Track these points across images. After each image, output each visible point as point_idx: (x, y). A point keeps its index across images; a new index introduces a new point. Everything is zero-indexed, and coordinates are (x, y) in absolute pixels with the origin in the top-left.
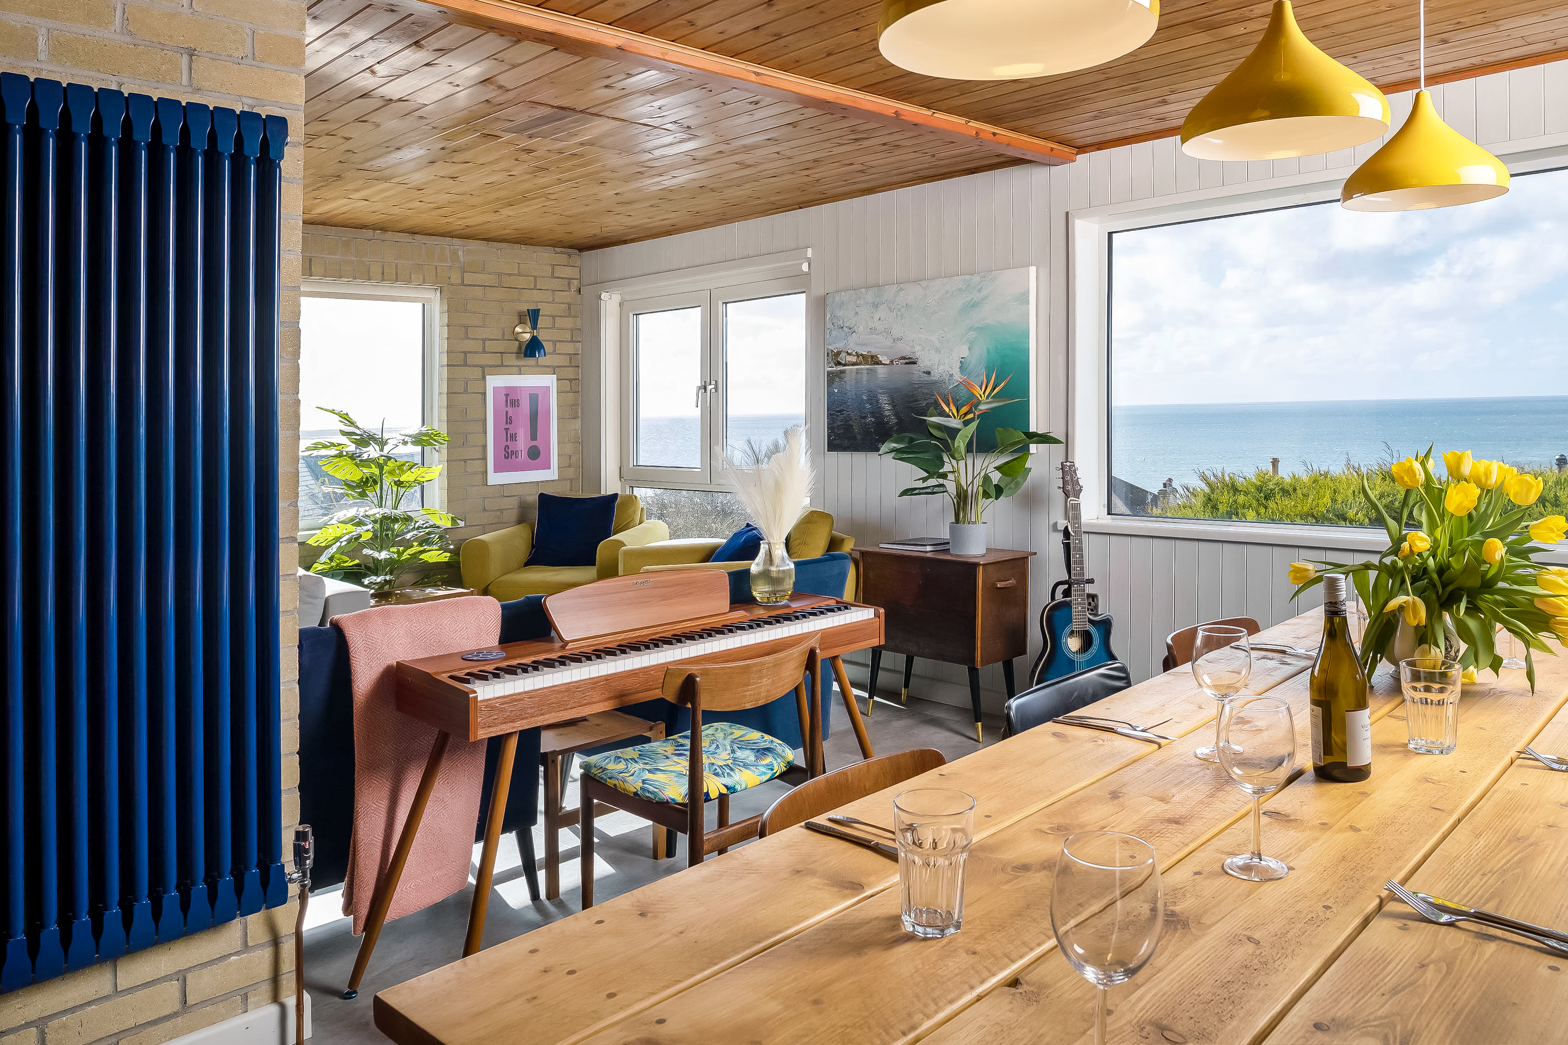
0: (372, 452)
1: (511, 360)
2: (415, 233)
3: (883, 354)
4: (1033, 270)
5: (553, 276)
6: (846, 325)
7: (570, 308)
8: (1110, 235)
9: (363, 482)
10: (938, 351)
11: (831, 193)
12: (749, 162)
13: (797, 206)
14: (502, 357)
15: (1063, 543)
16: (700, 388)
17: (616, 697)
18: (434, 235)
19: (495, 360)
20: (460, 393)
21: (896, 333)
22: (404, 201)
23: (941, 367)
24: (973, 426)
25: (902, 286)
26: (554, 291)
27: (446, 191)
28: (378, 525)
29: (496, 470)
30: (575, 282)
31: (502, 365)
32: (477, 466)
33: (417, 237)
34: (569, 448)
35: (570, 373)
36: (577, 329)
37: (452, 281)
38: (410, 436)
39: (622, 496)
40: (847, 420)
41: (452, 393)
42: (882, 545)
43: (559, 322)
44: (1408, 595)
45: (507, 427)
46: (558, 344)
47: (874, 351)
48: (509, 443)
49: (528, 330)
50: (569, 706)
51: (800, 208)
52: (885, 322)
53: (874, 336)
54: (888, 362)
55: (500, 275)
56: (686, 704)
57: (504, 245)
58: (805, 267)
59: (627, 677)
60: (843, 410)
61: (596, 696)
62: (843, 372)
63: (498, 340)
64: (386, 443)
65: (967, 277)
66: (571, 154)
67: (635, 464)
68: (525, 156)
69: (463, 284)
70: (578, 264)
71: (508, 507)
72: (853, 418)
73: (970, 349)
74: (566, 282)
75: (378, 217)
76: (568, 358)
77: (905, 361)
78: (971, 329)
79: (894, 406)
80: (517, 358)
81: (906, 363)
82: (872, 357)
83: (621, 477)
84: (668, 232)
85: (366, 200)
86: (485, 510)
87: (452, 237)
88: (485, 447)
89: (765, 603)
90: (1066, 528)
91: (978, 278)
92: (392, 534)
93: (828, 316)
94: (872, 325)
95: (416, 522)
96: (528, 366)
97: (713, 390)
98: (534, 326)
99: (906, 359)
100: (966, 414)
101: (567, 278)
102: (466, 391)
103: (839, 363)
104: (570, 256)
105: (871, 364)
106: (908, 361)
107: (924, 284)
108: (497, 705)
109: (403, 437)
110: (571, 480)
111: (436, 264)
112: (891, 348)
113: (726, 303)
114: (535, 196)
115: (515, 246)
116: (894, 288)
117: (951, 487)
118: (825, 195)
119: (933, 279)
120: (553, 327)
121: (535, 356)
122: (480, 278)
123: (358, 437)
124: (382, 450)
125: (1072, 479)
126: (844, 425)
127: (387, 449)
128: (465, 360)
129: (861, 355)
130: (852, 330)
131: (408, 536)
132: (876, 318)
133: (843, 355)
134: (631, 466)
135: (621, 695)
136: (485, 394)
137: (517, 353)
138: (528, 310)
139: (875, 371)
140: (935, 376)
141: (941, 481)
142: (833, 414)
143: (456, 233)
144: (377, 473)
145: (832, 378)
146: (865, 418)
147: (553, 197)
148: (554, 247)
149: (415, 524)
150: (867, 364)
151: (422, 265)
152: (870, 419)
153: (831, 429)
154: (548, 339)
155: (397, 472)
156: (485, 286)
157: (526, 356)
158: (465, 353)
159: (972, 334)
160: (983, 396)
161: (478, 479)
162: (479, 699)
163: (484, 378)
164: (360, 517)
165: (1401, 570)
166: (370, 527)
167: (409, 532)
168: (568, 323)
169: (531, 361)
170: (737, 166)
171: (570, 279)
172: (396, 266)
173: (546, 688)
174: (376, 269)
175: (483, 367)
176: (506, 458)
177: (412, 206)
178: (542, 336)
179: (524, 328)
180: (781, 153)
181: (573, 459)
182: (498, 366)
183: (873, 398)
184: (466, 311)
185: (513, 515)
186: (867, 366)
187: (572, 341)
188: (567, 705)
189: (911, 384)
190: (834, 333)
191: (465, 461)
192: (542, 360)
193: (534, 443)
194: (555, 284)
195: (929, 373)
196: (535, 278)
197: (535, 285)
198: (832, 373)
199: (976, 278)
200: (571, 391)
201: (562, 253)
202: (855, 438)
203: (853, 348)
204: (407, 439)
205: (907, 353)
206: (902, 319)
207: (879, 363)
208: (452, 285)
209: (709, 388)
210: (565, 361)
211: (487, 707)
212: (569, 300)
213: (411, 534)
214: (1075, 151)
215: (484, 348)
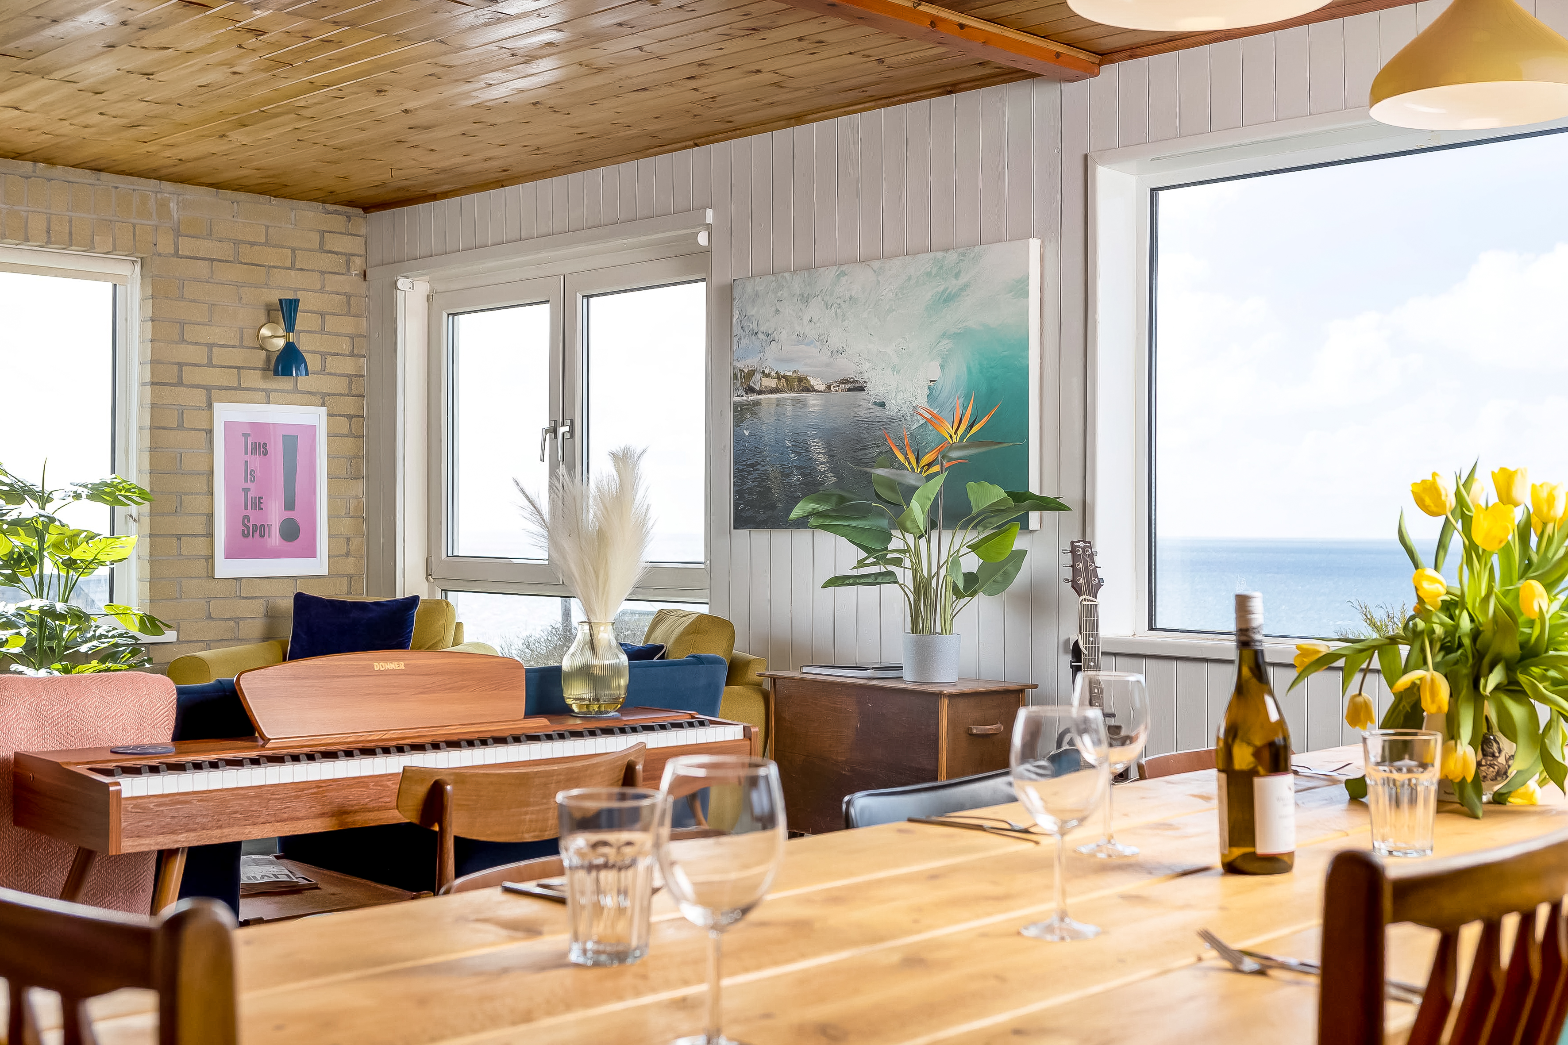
0: (28, 510)
1: (254, 379)
2: (100, 170)
3: (817, 375)
4: (1034, 244)
5: (322, 249)
6: (762, 329)
7: (349, 303)
8: (1154, 191)
9: (13, 559)
10: (896, 370)
11: (740, 119)
12: (601, 63)
13: (691, 143)
14: (239, 374)
15: (1072, 667)
16: (547, 431)
17: (333, 814)
18: (130, 174)
19: (228, 378)
20: (171, 429)
21: (835, 342)
22: (75, 112)
23: (901, 396)
24: (939, 481)
25: (844, 268)
26: (322, 273)
27: (139, 97)
28: (36, 630)
29: (228, 556)
30: (358, 261)
31: (239, 388)
32: (199, 546)
33: (104, 176)
34: (346, 526)
35: (349, 405)
36: (359, 336)
37: (160, 248)
38: (86, 486)
39: (424, 601)
40: (763, 478)
41: (159, 428)
42: (805, 670)
43: (332, 323)
44: (1428, 670)
45: (247, 485)
46: (330, 359)
47: (803, 370)
48: (250, 512)
49: (281, 332)
50: (262, 820)
51: (697, 145)
52: (818, 324)
53: (802, 347)
54: (822, 388)
55: (237, 243)
56: (432, 825)
57: (242, 196)
58: (703, 239)
59: (350, 786)
60: (756, 464)
61: (301, 808)
62: (757, 403)
63: (233, 347)
64: (49, 499)
65: (940, 254)
66: (323, 41)
67: (450, 554)
68: (251, 42)
69: (176, 254)
70: (363, 231)
71: (248, 615)
72: (772, 476)
73: (942, 367)
74: (342, 260)
75: (39, 139)
76: (345, 381)
77: (848, 386)
78: (944, 335)
79: (832, 457)
80: (264, 377)
81: (850, 390)
82: (800, 380)
83: (428, 574)
84: (501, 182)
85: (17, 108)
86: (210, 617)
87: (160, 178)
88: (210, 516)
89: (583, 713)
90: (1076, 642)
91: (955, 256)
92: (58, 645)
93: (735, 317)
94: (798, 329)
95: (97, 627)
96: (283, 391)
97: (567, 436)
98: (290, 327)
99: (850, 383)
100: (930, 465)
101: (345, 254)
102: (180, 427)
103: (750, 390)
104: (349, 218)
105: (799, 391)
106: (852, 386)
107: (876, 264)
108: (151, 806)
109: (75, 488)
110: (350, 577)
111: (134, 221)
112: (827, 365)
113: (589, 297)
114: (279, 110)
115: (262, 198)
116: (833, 272)
117: (905, 576)
118: (730, 125)
119: (889, 258)
120: (323, 330)
121: (292, 375)
122: (204, 247)
123: (6, 488)
124: (43, 508)
125: (1086, 567)
126: (758, 486)
127: (50, 508)
128: (180, 377)
129: (784, 377)
130: (770, 338)
131: (84, 649)
132: (806, 319)
133: (758, 376)
134: (444, 556)
135: (341, 812)
136: (211, 432)
137: (264, 370)
138: (280, 300)
139: (805, 402)
140: (892, 409)
141: (891, 568)
142: (743, 470)
143: (164, 172)
144: (35, 546)
145: (741, 412)
146: (790, 475)
147: (307, 113)
148: (324, 202)
149: (95, 631)
150: (792, 390)
151: (111, 221)
152: (796, 478)
153: (739, 492)
154: (313, 348)
155: (68, 546)
156: (214, 260)
157: (276, 373)
158: (180, 365)
159: (946, 344)
160: (954, 437)
161: (200, 567)
162: (123, 795)
163: (210, 406)
164: (8, 615)
165: (1422, 632)
166: (24, 631)
167: (85, 642)
168: (347, 325)
169: (284, 383)
170: (584, 69)
171: (349, 256)
172: (70, 222)
173: (225, 789)
174: (37, 224)
175: (208, 389)
176: (245, 535)
177: (90, 122)
178: (304, 344)
179: (274, 330)
180: (645, 48)
181: (355, 543)
182: (235, 389)
183: (801, 447)
184: (182, 298)
185: (256, 627)
186: (793, 395)
187: (352, 355)
188: (259, 817)
189: (857, 422)
190: (744, 342)
191: (179, 537)
192: (304, 382)
193: (289, 515)
194: (326, 262)
195: (882, 405)
196: (293, 250)
197: (293, 263)
198: (741, 406)
199: (952, 257)
200: (350, 435)
201: (336, 212)
202: (773, 507)
203: (771, 364)
204: (80, 490)
205: (850, 374)
206: (843, 321)
207: (809, 389)
208: (160, 255)
209: (562, 430)
210: (340, 385)
211: (135, 806)
212: (347, 289)
213: (90, 645)
214: (1096, 59)
215: (210, 358)
